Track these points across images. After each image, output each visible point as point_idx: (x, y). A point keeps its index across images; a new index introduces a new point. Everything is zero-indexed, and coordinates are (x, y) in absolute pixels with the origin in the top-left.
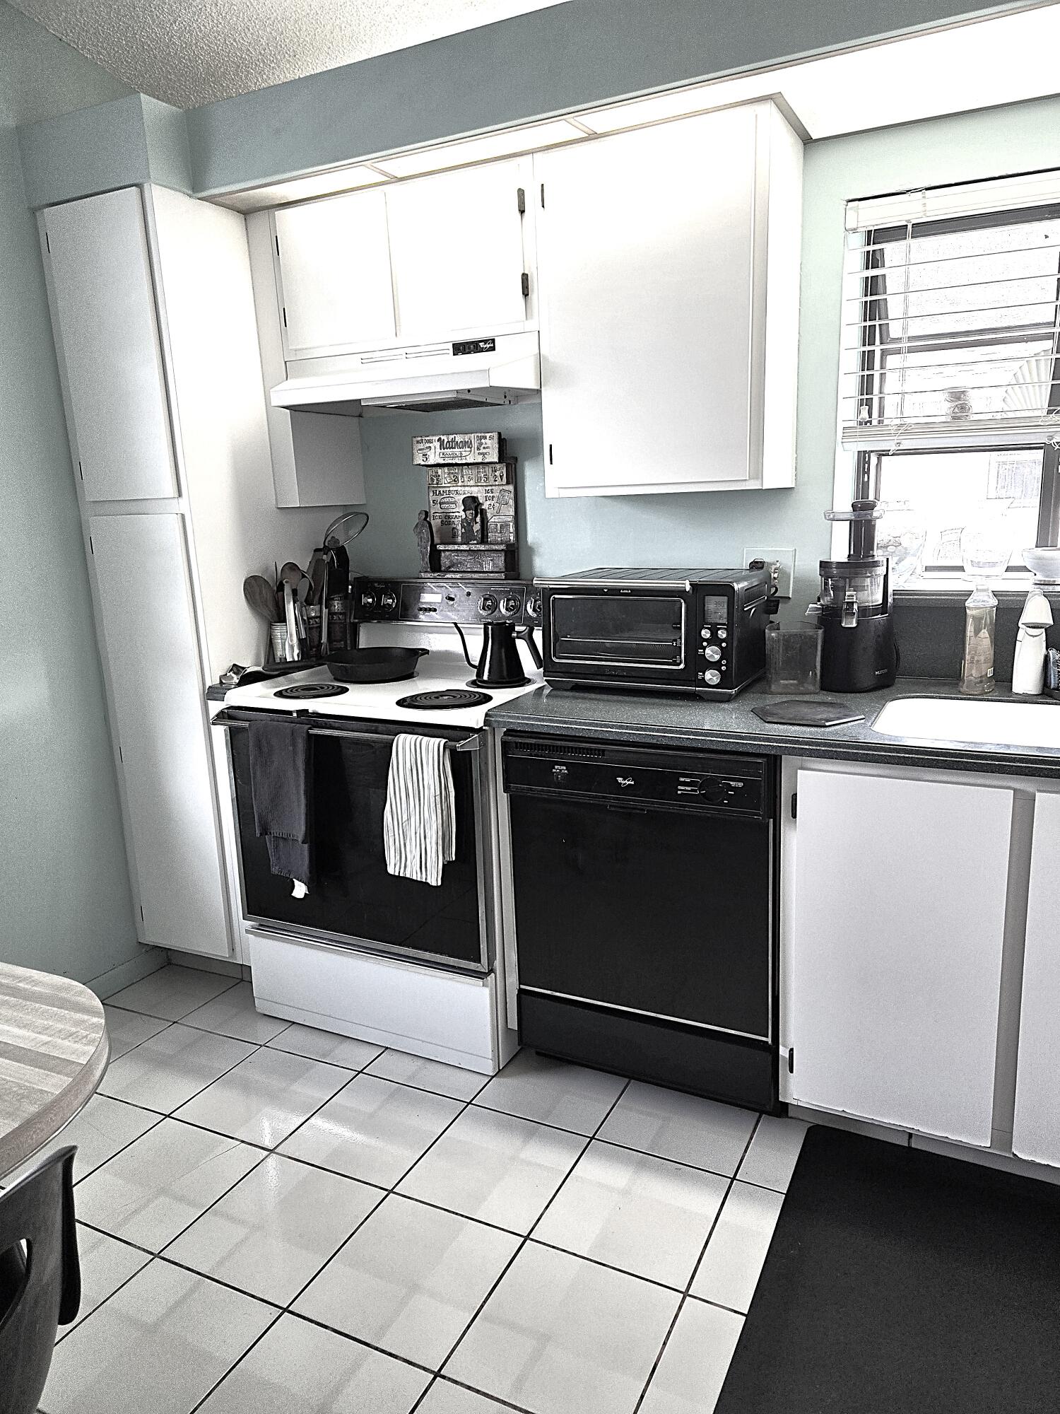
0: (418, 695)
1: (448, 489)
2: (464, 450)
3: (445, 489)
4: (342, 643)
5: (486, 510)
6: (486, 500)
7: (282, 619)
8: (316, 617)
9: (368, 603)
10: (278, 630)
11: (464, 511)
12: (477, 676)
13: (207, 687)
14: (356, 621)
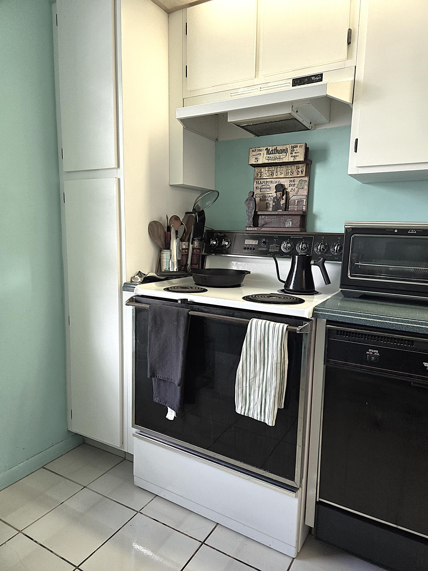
0: (257, 295)
1: (266, 180)
2: (282, 154)
3: (264, 180)
4: (197, 265)
5: (289, 192)
6: (290, 186)
7: (168, 247)
8: (186, 249)
9: (214, 244)
10: (166, 254)
11: (276, 192)
12: (284, 287)
13: (123, 283)
14: (205, 254)
